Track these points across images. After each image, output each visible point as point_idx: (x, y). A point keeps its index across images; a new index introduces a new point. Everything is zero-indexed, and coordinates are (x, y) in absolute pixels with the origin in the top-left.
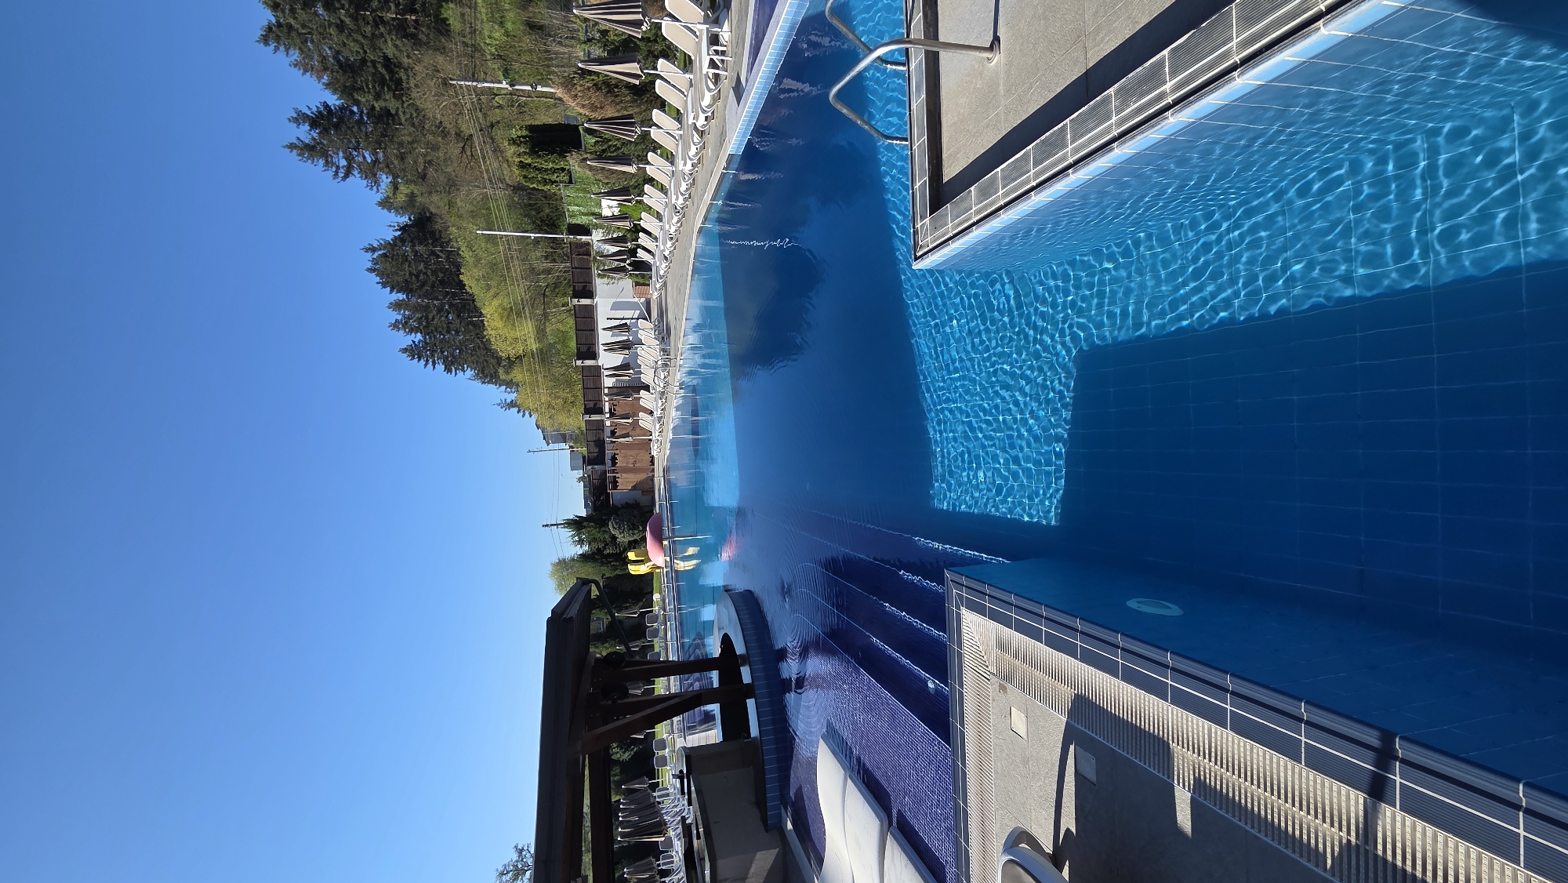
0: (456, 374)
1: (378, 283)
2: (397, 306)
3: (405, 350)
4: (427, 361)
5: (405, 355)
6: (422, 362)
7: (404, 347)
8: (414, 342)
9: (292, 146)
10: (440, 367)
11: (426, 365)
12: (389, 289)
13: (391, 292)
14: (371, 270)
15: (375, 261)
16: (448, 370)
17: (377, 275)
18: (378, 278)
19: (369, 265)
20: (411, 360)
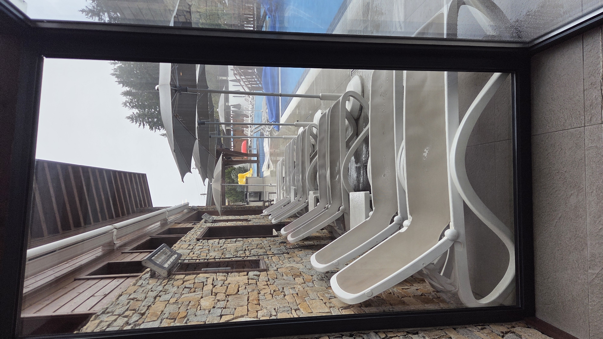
0: (155, 131)
1: (116, 82)
2: (126, 94)
3: (129, 118)
4: (140, 124)
5: (129, 120)
6: (138, 124)
7: (128, 116)
8: (134, 113)
10: (147, 127)
11: (140, 125)
12: (122, 85)
13: (123, 86)
14: (113, 75)
15: (115, 70)
16: (151, 128)
17: (116, 77)
18: (116, 79)
19: (112, 72)
20: (132, 123)
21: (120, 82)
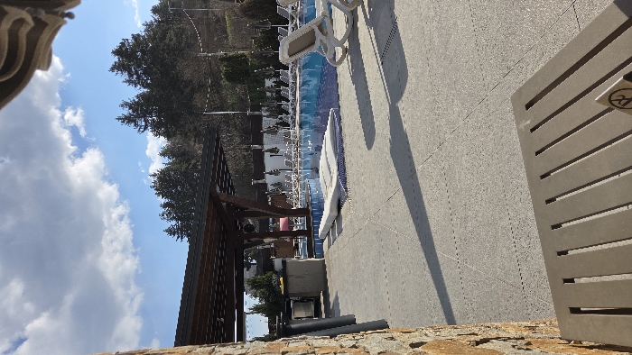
1: (156, 194)
2: (165, 206)
3: (166, 230)
5: (167, 233)
6: (176, 236)
8: (172, 225)
9: (119, 119)
10: (185, 239)
11: (177, 239)
13: (162, 198)
14: (153, 187)
17: (156, 189)
19: (152, 184)
20: (170, 235)
21: (158, 194)
